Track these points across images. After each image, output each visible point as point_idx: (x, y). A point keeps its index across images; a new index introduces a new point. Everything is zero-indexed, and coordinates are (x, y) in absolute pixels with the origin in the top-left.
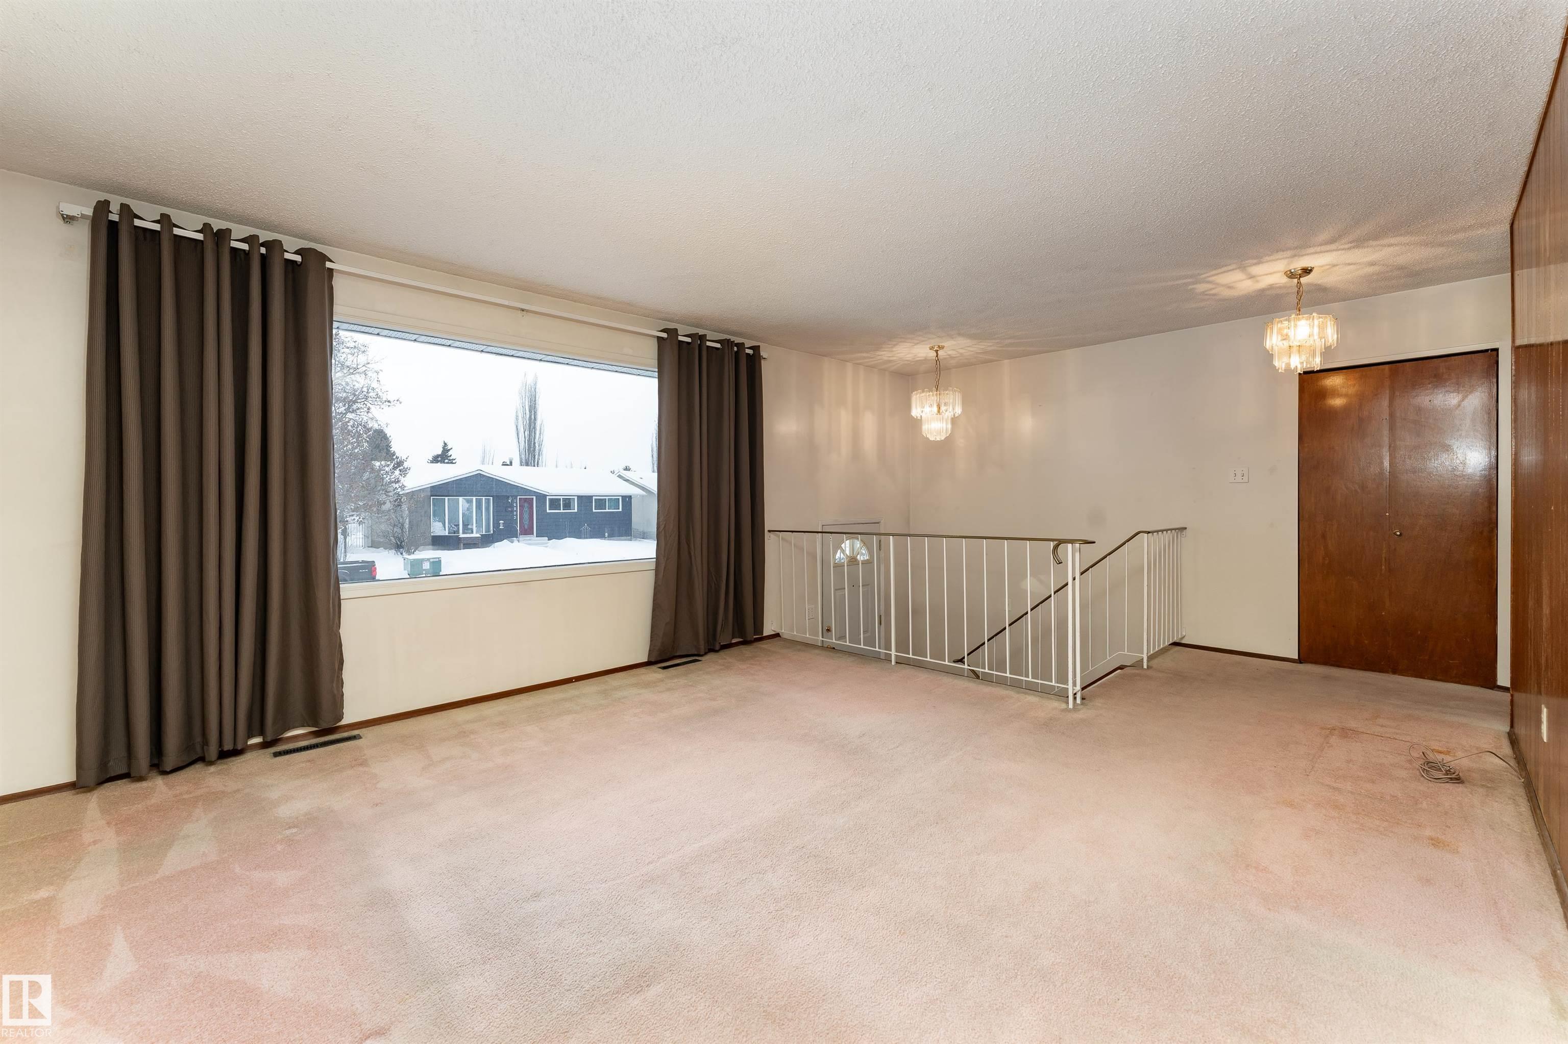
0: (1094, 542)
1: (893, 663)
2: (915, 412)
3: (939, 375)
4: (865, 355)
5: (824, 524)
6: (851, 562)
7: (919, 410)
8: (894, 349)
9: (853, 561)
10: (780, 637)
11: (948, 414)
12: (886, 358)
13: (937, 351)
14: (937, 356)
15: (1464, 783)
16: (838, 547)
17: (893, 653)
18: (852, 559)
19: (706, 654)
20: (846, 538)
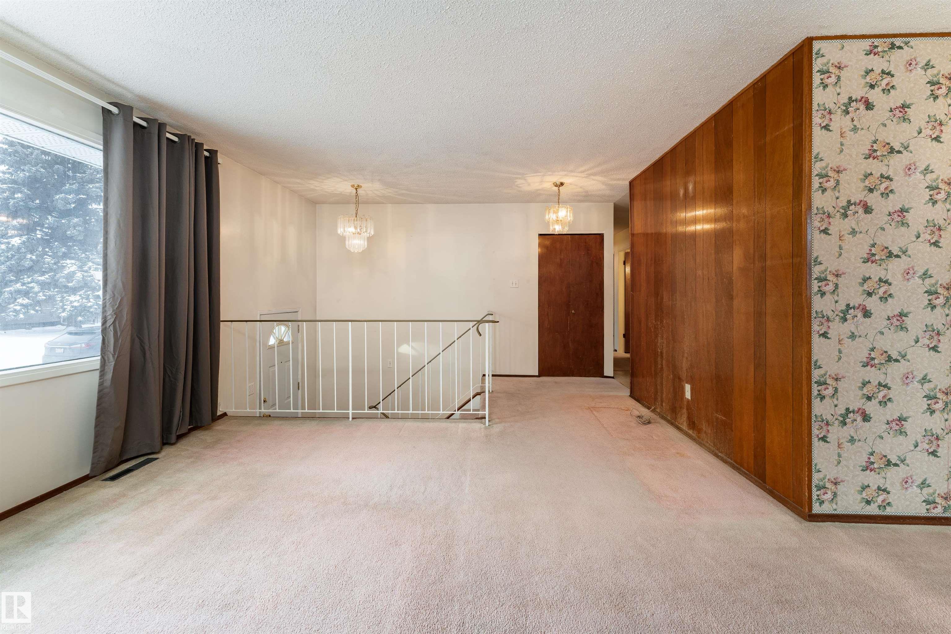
0: (498, 322)
1: (351, 419)
2: (340, 231)
3: (357, 206)
4: (298, 181)
5: (261, 314)
6: (280, 343)
7: (342, 230)
8: (325, 181)
9: (281, 342)
10: (227, 415)
11: (366, 235)
12: (312, 187)
13: (356, 189)
14: (357, 193)
15: (650, 423)
16: (271, 332)
17: (351, 411)
18: (281, 341)
19: (161, 449)
20: (276, 325)
